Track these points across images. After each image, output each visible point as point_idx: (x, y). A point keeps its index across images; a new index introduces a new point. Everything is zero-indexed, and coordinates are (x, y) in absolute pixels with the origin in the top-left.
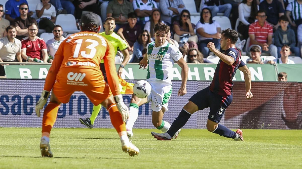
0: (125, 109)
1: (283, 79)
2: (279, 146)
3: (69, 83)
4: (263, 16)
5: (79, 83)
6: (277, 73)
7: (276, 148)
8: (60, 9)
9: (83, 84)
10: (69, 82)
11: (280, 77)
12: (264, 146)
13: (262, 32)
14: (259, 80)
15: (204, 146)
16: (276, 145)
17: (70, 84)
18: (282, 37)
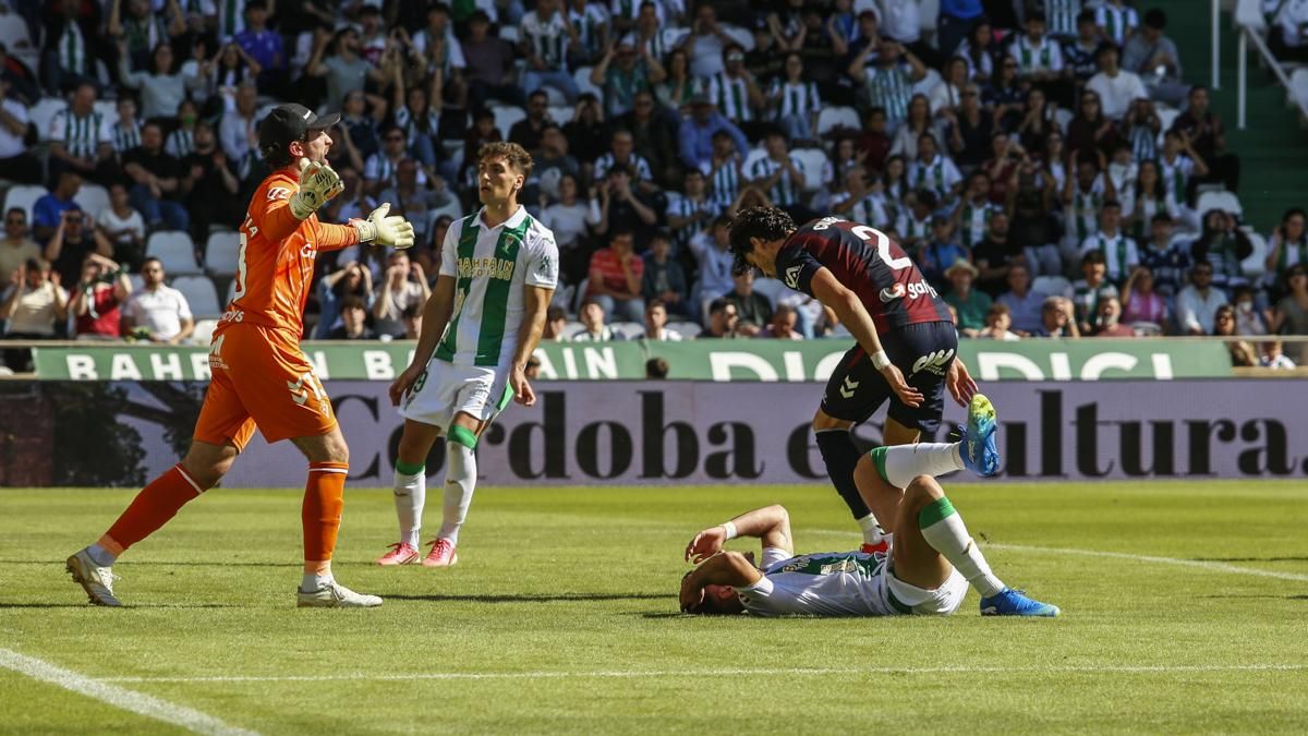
8: (156, 221)
15: (498, 529)
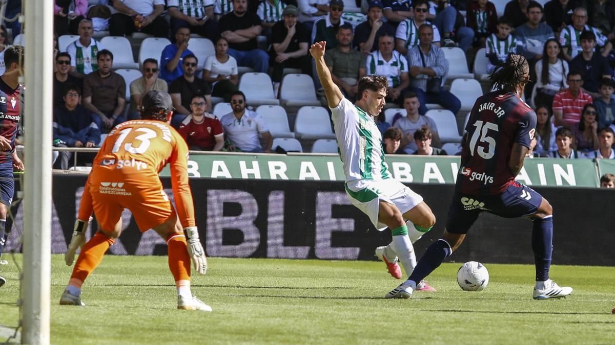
0: (198, 252)
1: (610, 185)
2: (605, 297)
3: (103, 190)
4: (578, 81)
5: (117, 191)
6: (599, 175)
7: (600, 300)
9: (123, 192)
10: (103, 188)
11: (605, 183)
12: (581, 296)
13: (575, 107)
14: (568, 184)
16: (599, 294)
17: (104, 192)
18: (605, 112)
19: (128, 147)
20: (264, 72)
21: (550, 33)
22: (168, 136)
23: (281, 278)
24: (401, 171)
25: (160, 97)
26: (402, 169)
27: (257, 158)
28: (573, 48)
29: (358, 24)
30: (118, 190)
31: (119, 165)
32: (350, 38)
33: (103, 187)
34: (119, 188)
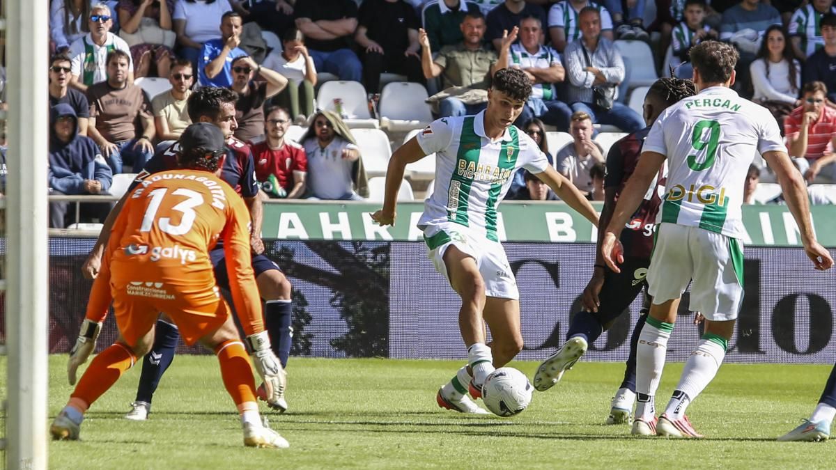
3: (132, 290)
5: (154, 293)
17: (133, 293)
19: (164, 224)
20: (356, 80)
21: (775, 17)
22: (220, 200)
23: (383, 391)
24: (559, 225)
25: (207, 134)
26: (560, 222)
27: (345, 208)
28: (809, 40)
29: (492, 8)
30: (154, 290)
31: (154, 254)
32: (481, 31)
33: (134, 286)
34: (157, 289)
